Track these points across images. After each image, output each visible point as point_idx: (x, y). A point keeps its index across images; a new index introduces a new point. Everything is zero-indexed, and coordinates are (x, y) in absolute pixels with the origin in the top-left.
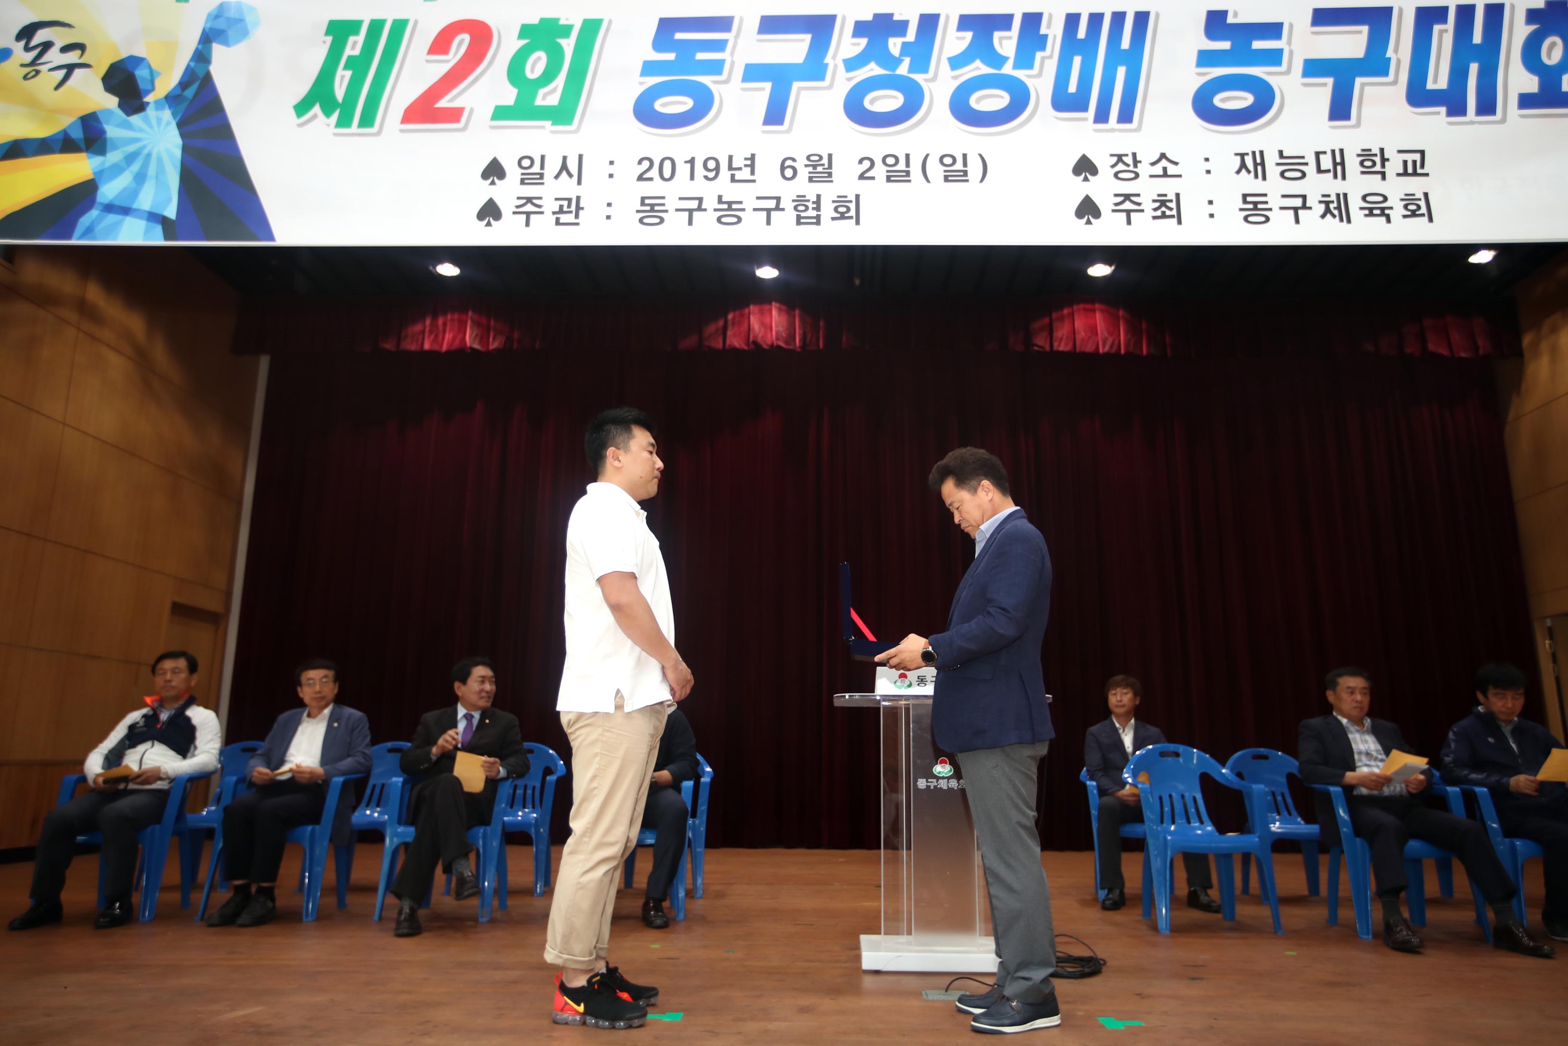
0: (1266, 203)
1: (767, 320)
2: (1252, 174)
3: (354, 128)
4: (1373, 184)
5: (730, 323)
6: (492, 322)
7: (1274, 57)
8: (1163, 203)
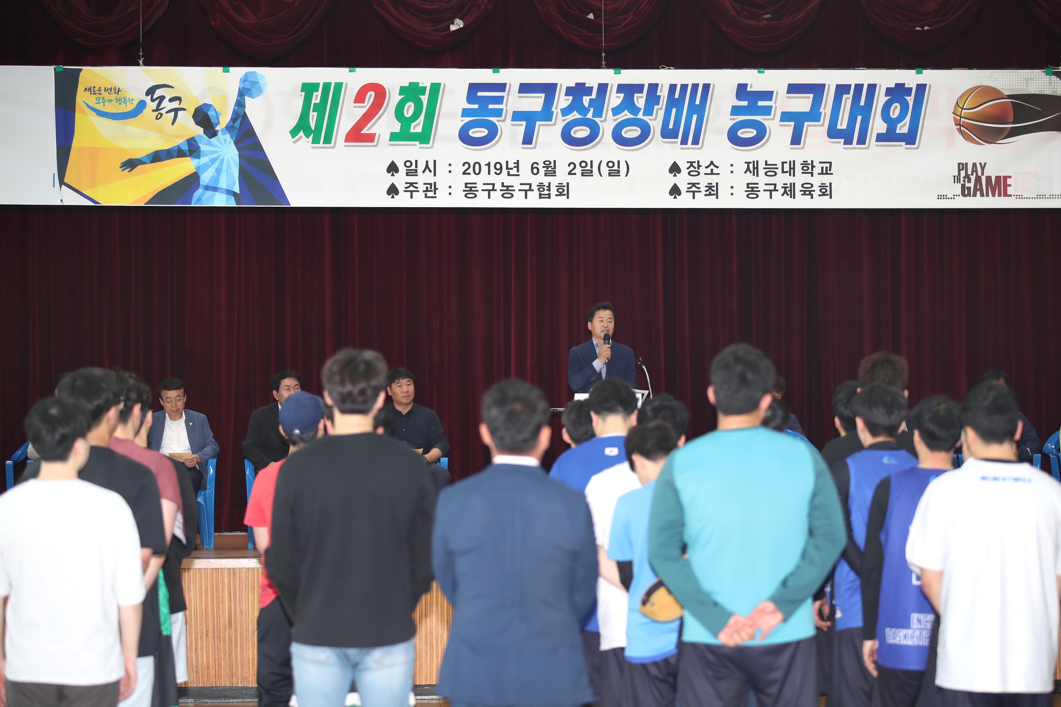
0: (758, 188)
2: (752, 173)
3: (321, 144)
4: (807, 178)
7: (767, 111)
8: (710, 188)
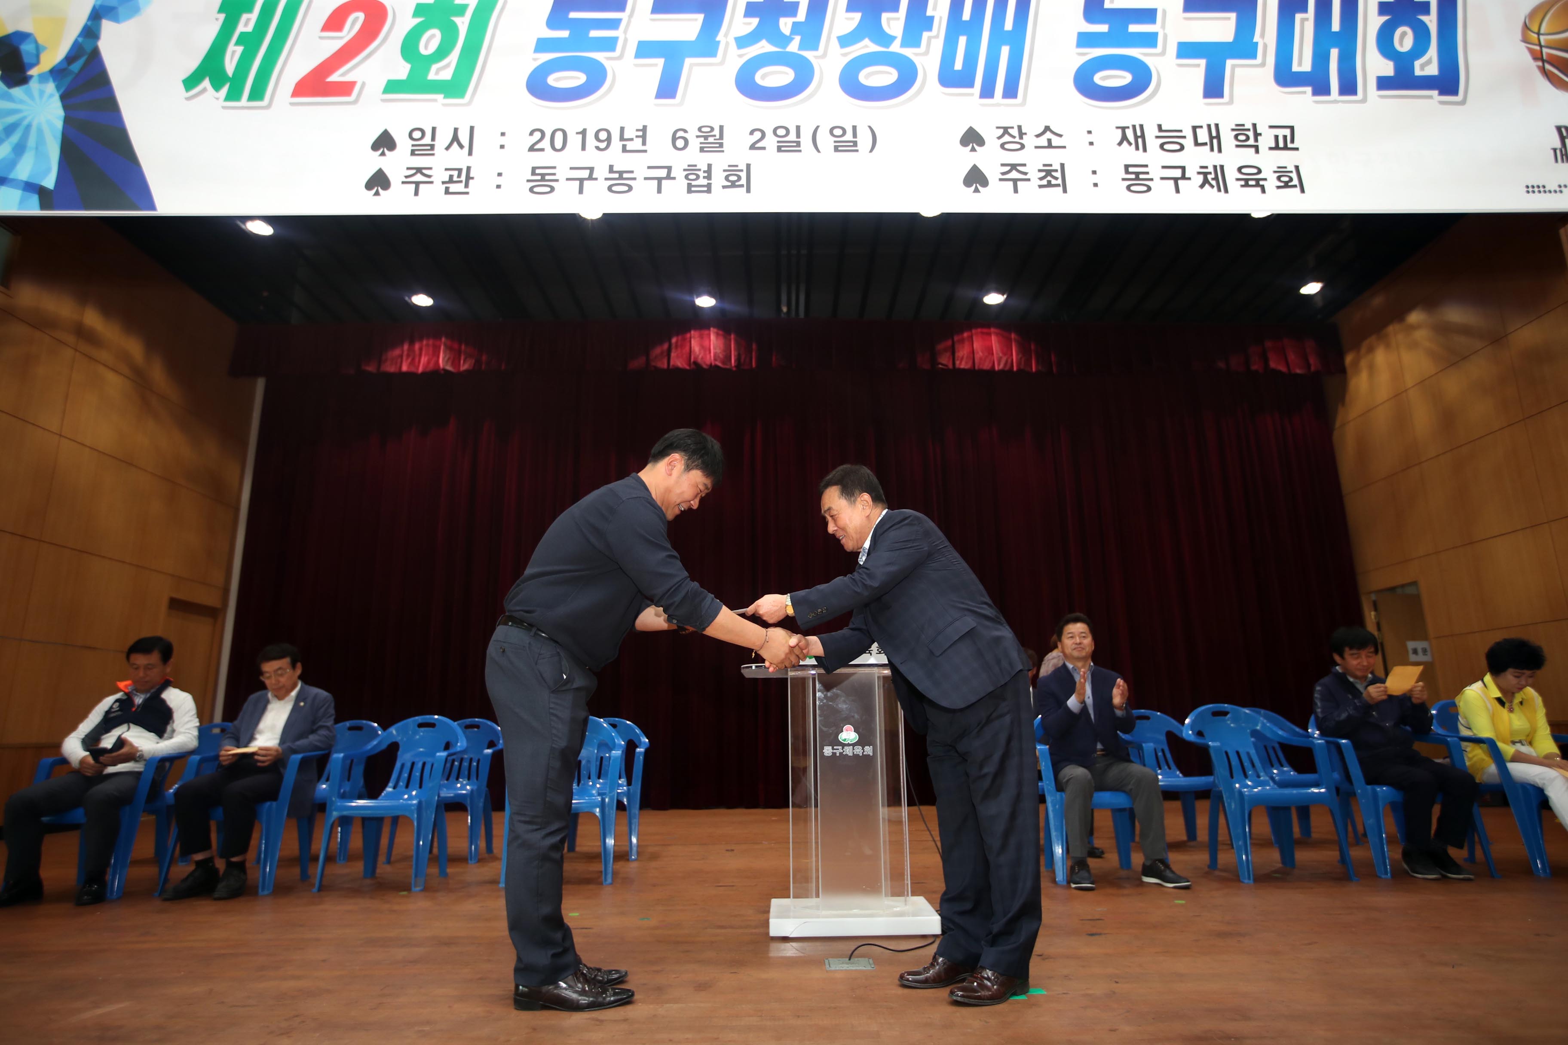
0: (1147, 173)
1: (706, 343)
2: (1133, 146)
3: (244, 101)
4: (1247, 156)
5: (673, 346)
6: (463, 347)
7: (1150, 40)
8: (1049, 173)
